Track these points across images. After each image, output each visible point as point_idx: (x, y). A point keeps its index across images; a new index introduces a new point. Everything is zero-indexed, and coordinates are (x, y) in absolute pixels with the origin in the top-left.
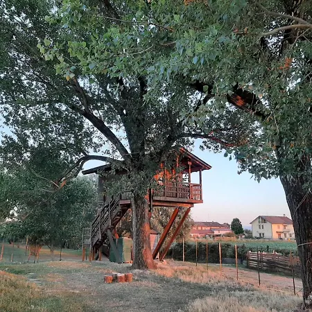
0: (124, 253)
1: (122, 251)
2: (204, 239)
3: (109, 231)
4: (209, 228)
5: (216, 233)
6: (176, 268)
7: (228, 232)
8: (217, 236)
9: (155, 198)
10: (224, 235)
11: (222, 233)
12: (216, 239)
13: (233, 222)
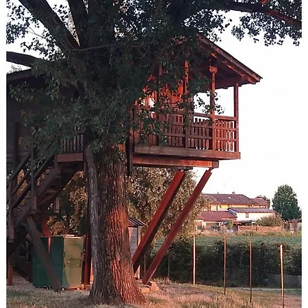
0: (67, 269)
1: (62, 265)
2: (215, 232)
3: (30, 220)
4: (225, 208)
5: (241, 217)
6: (183, 298)
7: (267, 215)
8: (243, 223)
9: (138, 150)
10: (258, 223)
11: (254, 217)
12: (240, 230)
13: (277, 194)
